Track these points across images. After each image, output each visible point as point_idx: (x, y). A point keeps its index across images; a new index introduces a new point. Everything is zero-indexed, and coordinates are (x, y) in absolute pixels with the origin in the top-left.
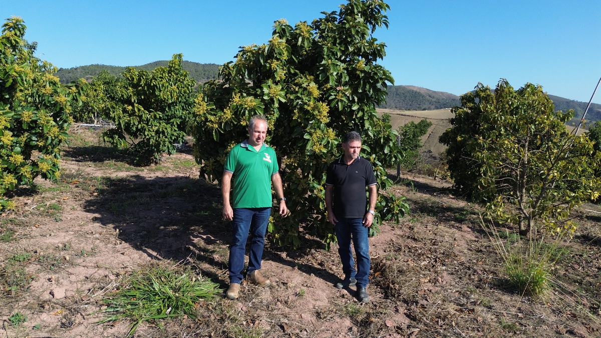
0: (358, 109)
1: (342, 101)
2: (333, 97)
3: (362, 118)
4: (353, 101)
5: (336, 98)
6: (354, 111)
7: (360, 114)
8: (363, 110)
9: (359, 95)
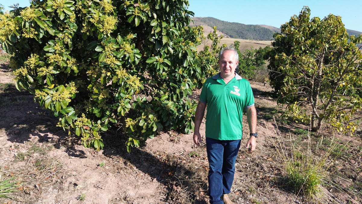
0: (158, 25)
1: (139, 17)
2: (130, 13)
3: (160, 34)
4: (153, 18)
5: (133, 15)
6: (153, 26)
7: (159, 29)
8: (161, 26)
9: (158, 12)
